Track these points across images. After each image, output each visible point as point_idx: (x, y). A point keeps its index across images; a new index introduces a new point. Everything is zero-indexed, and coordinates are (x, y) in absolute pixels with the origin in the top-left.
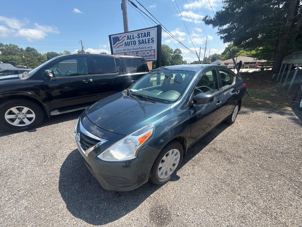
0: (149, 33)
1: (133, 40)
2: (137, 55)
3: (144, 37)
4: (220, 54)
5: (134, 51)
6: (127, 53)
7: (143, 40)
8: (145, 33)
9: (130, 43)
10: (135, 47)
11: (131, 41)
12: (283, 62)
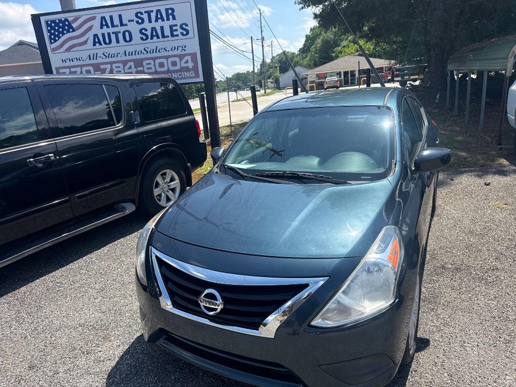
0: (173, 10)
1: (122, 29)
2: (139, 69)
3: (156, 21)
4: (296, 52)
5: (128, 58)
6: (102, 67)
7: (153, 29)
8: (158, 11)
9: (113, 37)
10: (130, 49)
11: (113, 33)
12: (449, 68)
